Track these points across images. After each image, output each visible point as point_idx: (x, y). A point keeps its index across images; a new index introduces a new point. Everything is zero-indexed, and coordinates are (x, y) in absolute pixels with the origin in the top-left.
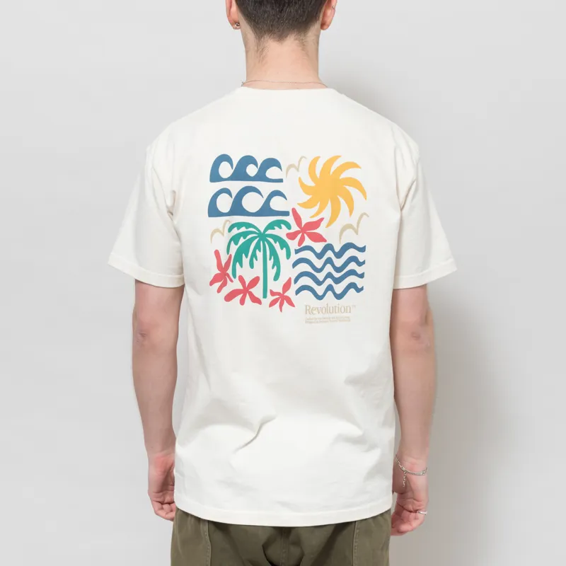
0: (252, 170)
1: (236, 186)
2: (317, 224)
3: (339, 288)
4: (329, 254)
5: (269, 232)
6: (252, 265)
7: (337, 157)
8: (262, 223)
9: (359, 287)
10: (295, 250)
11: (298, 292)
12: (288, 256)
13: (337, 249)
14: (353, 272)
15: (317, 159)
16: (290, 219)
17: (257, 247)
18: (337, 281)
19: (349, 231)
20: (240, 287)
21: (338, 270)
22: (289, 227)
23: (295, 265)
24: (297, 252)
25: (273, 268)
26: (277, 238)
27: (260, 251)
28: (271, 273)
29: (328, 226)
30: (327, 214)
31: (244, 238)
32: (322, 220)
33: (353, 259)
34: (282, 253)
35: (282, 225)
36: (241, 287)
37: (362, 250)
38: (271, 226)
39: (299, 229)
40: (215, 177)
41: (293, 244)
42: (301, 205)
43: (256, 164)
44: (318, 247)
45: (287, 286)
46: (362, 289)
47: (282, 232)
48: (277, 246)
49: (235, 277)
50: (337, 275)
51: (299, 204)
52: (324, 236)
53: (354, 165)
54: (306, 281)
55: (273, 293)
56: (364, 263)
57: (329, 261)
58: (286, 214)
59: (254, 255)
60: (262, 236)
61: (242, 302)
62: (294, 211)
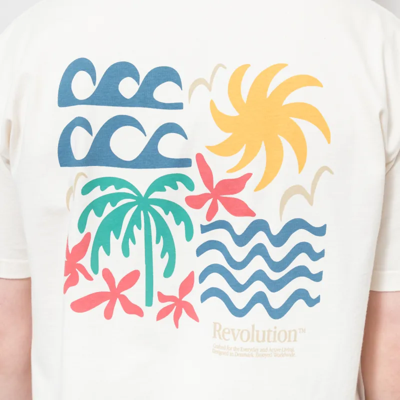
0: (128, 88)
1: (100, 115)
2: (238, 184)
3: (277, 299)
4: (260, 238)
5: (156, 195)
6: (126, 252)
7: (282, 66)
8: (142, 179)
9: (313, 296)
10: (202, 226)
11: (204, 297)
12: (189, 235)
13: (275, 230)
14: (302, 271)
15: (244, 68)
16: (193, 172)
17: (135, 220)
18: (275, 286)
19: (298, 198)
20: (105, 288)
21: (277, 267)
22: (190, 185)
23: (200, 251)
24: (204, 229)
25: (162, 256)
26: (169, 206)
27: (140, 229)
28: (159, 264)
29: (258, 188)
30: (257, 167)
31: (113, 205)
32: (249, 176)
33: (304, 248)
34: (177, 231)
35: (179, 184)
36: (107, 289)
37: (320, 231)
38: (158, 185)
39: (208, 191)
40: (66, 98)
41: (198, 217)
42: (214, 149)
43: (136, 76)
44: (240, 224)
45: (186, 286)
46: (318, 300)
47: (178, 195)
48: (169, 219)
49: (96, 272)
50: (274, 276)
51: (208, 147)
52: (250, 207)
53: (312, 81)
54: (216, 281)
55: (162, 298)
56: (322, 254)
57: (259, 250)
58: (185, 163)
59: (130, 235)
60: (144, 203)
61: (108, 314)
62: (200, 158)
